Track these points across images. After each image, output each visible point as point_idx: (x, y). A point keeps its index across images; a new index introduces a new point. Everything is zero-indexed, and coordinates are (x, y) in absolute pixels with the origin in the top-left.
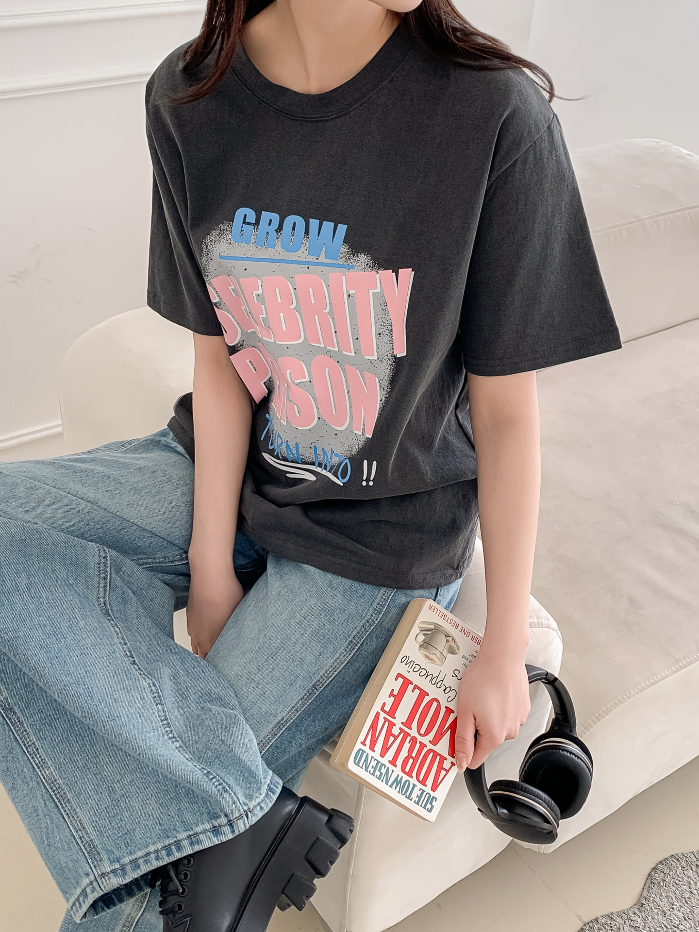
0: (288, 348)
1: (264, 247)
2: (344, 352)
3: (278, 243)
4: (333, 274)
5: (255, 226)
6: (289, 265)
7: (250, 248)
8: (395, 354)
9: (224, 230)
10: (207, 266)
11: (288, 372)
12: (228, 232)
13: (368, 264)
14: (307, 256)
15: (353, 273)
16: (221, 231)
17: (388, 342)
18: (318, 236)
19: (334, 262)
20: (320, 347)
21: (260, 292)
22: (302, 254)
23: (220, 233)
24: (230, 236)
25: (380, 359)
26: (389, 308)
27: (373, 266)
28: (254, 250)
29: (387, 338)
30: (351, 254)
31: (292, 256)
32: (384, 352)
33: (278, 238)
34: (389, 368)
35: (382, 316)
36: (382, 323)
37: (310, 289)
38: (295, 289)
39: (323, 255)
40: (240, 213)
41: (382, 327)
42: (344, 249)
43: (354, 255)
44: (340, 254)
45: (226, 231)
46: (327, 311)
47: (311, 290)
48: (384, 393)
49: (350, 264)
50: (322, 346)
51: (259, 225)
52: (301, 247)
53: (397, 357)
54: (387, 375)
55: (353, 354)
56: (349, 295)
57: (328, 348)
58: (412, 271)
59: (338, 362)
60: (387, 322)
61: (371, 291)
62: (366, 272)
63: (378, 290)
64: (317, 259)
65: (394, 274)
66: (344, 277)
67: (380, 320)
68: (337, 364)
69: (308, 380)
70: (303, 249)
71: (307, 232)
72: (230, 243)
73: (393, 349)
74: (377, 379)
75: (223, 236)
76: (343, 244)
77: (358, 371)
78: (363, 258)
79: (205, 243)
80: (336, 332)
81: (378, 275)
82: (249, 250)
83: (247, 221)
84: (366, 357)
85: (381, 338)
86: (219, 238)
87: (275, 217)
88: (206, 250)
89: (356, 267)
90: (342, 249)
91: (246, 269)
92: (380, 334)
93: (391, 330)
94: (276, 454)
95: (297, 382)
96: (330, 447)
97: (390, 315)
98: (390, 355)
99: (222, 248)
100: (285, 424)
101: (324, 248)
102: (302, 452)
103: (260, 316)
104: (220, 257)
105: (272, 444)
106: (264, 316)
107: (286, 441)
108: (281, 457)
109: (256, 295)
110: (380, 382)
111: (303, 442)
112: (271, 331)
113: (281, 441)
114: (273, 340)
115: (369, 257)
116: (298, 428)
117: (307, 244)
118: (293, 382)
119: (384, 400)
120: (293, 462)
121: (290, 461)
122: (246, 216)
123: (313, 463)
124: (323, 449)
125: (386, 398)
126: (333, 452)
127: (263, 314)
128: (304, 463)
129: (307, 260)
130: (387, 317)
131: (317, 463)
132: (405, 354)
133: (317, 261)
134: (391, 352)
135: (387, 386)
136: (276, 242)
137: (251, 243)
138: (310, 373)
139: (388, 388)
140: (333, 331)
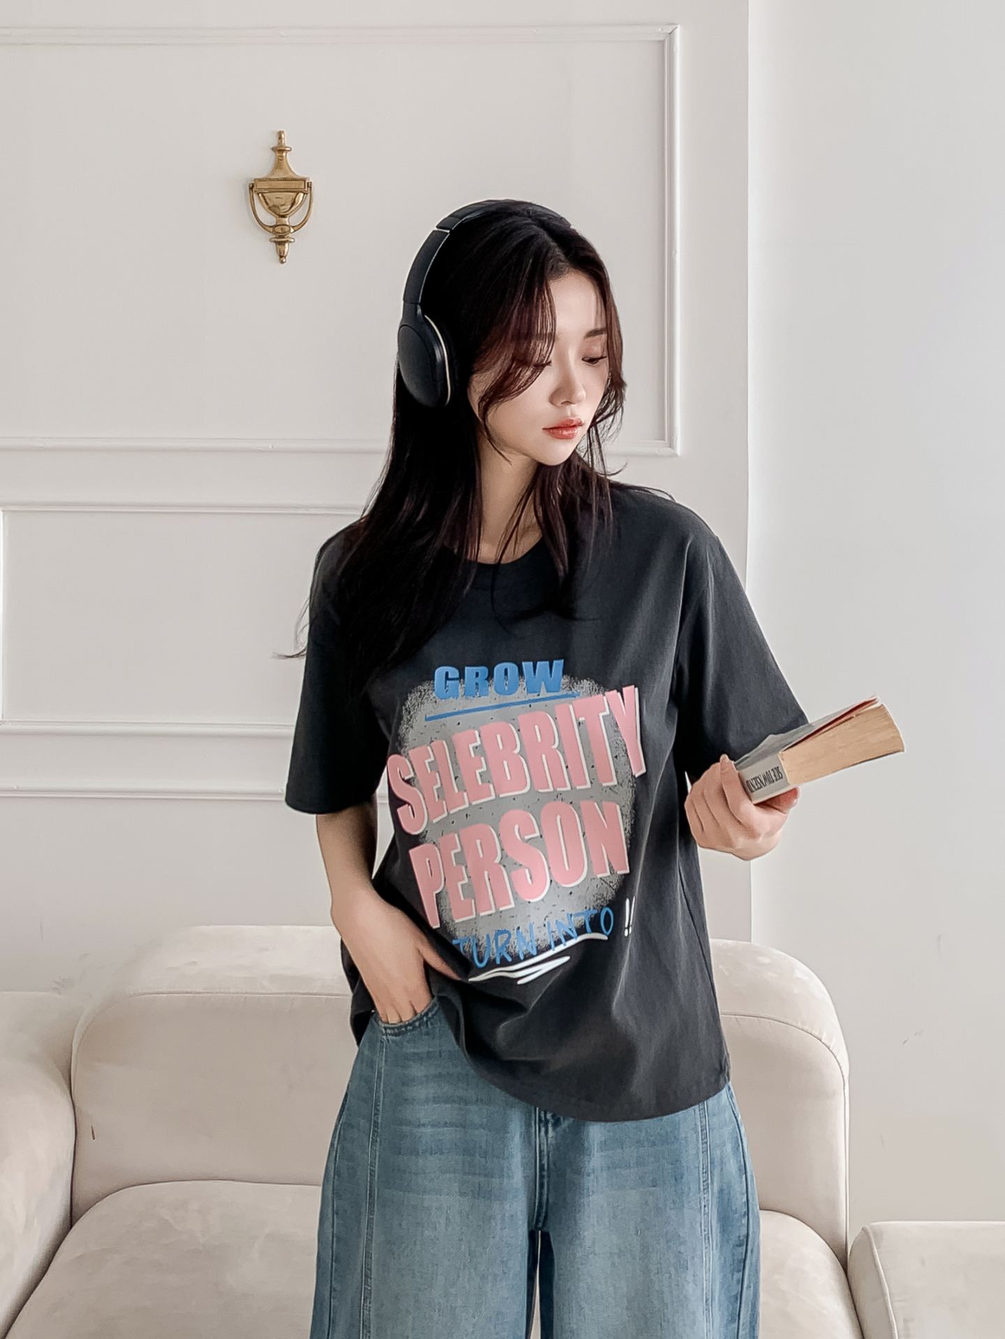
0: (514, 799)
1: (477, 697)
2: (578, 788)
3: (492, 689)
4: (559, 706)
5: (460, 681)
6: (509, 707)
7: (460, 701)
8: (633, 774)
9: (425, 690)
10: (407, 735)
11: (516, 827)
12: (430, 692)
13: (593, 689)
14: (526, 696)
15: (579, 701)
16: (422, 692)
17: (626, 764)
18: (535, 674)
19: (557, 694)
20: (549, 793)
21: (478, 743)
22: (521, 694)
23: (421, 694)
24: (434, 695)
25: (620, 783)
26: (620, 729)
27: (598, 689)
28: (465, 702)
29: (623, 760)
30: (575, 682)
31: (510, 699)
32: (623, 775)
33: (489, 686)
34: (630, 791)
35: (615, 738)
36: (616, 745)
38: (519, 730)
39: (543, 689)
40: (440, 672)
41: (617, 749)
42: (565, 680)
43: (577, 682)
44: (562, 686)
45: (428, 690)
46: (555, 746)
47: (536, 728)
48: (628, 820)
49: (575, 692)
50: (551, 789)
51: (464, 678)
52: (518, 688)
53: (636, 776)
54: (629, 799)
55: (589, 785)
57: (558, 789)
58: (634, 687)
59: (571, 803)
60: (621, 743)
61: (601, 715)
62: (593, 697)
63: (607, 712)
64: (538, 695)
65: (619, 694)
66: (571, 707)
67: (614, 742)
68: (570, 806)
69: (539, 834)
70: (520, 689)
71: (521, 673)
72: (436, 701)
73: (631, 769)
74: (618, 807)
75: (426, 696)
76: (563, 676)
77: (596, 804)
78: (586, 684)
79: (406, 709)
80: (567, 767)
81: (605, 698)
82: (459, 703)
83: (450, 676)
84: (605, 784)
85: (619, 761)
86: (421, 699)
87: (483, 670)
88: (408, 717)
89: (581, 694)
90: (562, 680)
91: (459, 724)
92: (616, 757)
93: (626, 750)
94: (498, 962)
95: (527, 837)
96: (565, 913)
97: (623, 735)
98: (630, 777)
99: (427, 709)
100: (513, 905)
101: (543, 683)
102: (537, 934)
103: (478, 772)
104: (427, 719)
105: (481, 961)
106: (484, 769)
107: (516, 928)
108: (510, 959)
109: (473, 748)
110: (621, 810)
111: (536, 919)
112: (491, 786)
113: (506, 935)
114: (493, 797)
115: (593, 682)
116: (531, 901)
117: (525, 683)
118: (522, 839)
119: (629, 828)
120: (526, 959)
121: (522, 958)
122: (447, 674)
123: (549, 948)
124: (557, 921)
125: (632, 824)
126: (571, 915)
127: (482, 767)
128: (540, 952)
129: (527, 699)
130: (620, 738)
131: (553, 945)
132: (645, 770)
133: (539, 697)
134: (630, 773)
135: (630, 812)
136: (490, 689)
137: (460, 695)
138: (539, 826)
139: (631, 814)
140: (564, 768)
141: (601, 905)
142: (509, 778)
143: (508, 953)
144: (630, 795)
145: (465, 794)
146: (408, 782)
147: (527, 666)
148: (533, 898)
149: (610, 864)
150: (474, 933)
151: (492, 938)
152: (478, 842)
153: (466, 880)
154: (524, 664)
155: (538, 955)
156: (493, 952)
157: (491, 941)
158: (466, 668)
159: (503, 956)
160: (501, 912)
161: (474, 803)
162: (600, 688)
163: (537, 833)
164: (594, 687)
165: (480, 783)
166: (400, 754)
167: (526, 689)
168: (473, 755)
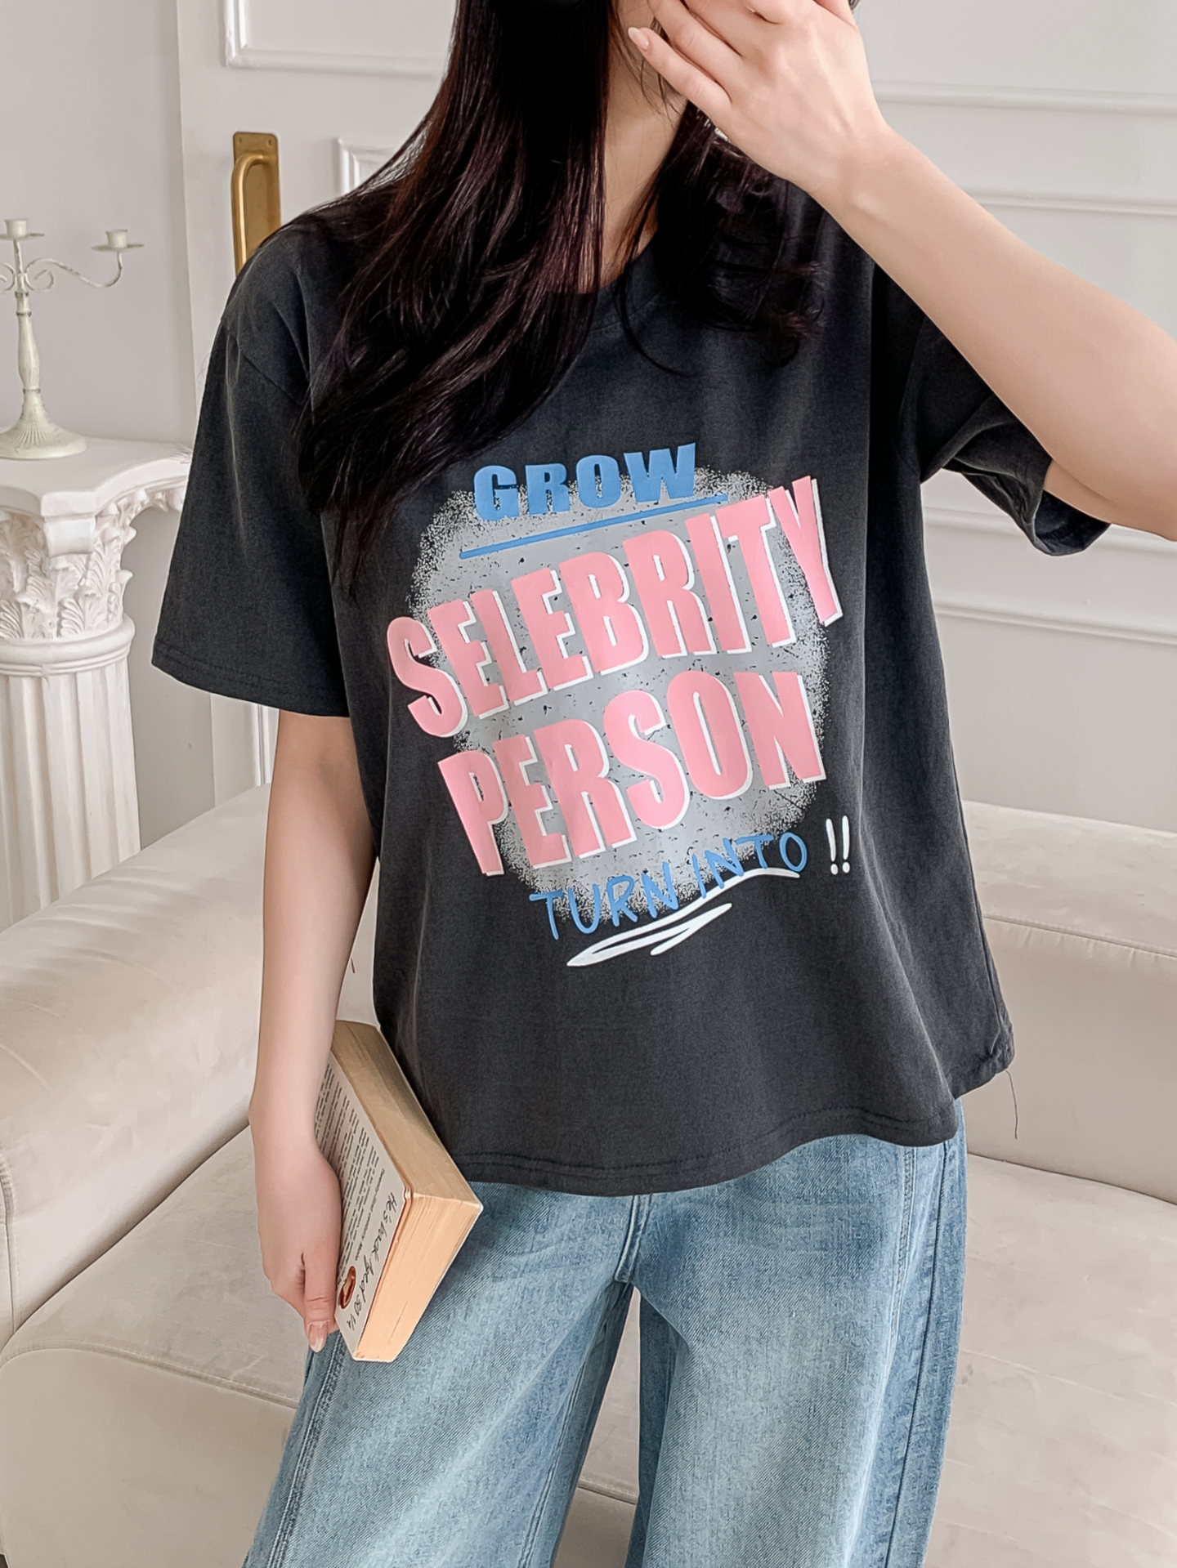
0: (625, 675)
1: (549, 513)
2: (729, 652)
3: (574, 499)
4: (692, 519)
5: (518, 489)
6: (606, 527)
7: (521, 523)
8: (821, 622)
9: (458, 506)
10: (425, 584)
11: (631, 718)
12: (468, 509)
13: (748, 487)
14: (635, 506)
15: (725, 509)
16: (455, 510)
17: (807, 605)
18: (647, 471)
19: (687, 499)
20: (679, 659)
21: (558, 591)
22: (626, 503)
23: (454, 515)
24: (475, 514)
25: (801, 639)
26: (794, 550)
27: (759, 487)
28: (531, 523)
29: (802, 600)
30: (716, 478)
31: (608, 512)
32: (804, 625)
33: (572, 494)
34: (819, 650)
35: (787, 566)
36: (789, 577)
37: (654, 557)
38: (627, 565)
39: (663, 494)
40: (482, 476)
41: (791, 584)
42: (701, 476)
43: (721, 478)
44: (695, 486)
45: (464, 506)
46: (688, 587)
47: (656, 559)
48: (817, 697)
49: (719, 494)
50: (684, 653)
51: (525, 484)
52: (620, 494)
53: (826, 624)
54: (818, 663)
55: (748, 648)
57: (696, 653)
58: (812, 478)
59: (718, 674)
60: (796, 573)
61: (763, 529)
62: (749, 499)
63: (773, 524)
64: (656, 504)
65: (787, 492)
66: (713, 519)
67: (786, 573)
68: (715, 678)
69: (665, 725)
70: (624, 496)
71: (623, 470)
72: (479, 525)
73: (816, 614)
74: (800, 678)
75: (461, 517)
76: (696, 471)
77: (761, 677)
78: (735, 479)
79: (426, 538)
80: (710, 620)
81: (768, 500)
82: (523, 526)
83: (500, 483)
84: (775, 645)
85: (795, 602)
86: (455, 523)
87: (556, 469)
88: (429, 551)
89: (729, 497)
90: (696, 477)
92: (791, 596)
93: (806, 585)
94: (616, 923)
95: (648, 732)
96: (721, 838)
97: (798, 561)
98: (815, 627)
99: (465, 538)
100: (634, 838)
101: (663, 485)
102: (677, 877)
103: (560, 638)
104: (463, 555)
105: (587, 924)
106: (572, 632)
107: (641, 872)
108: (634, 919)
109: (549, 598)
110: (805, 682)
111: (675, 855)
112: (585, 659)
113: (625, 885)
114: (590, 675)
115: (747, 475)
116: (662, 828)
117: (631, 487)
118: (641, 734)
119: (820, 709)
120: (661, 915)
121: (654, 915)
122: (495, 478)
123: (697, 895)
124: (706, 852)
125: (824, 704)
126: (731, 841)
127: (568, 630)
128: (683, 903)
129: (636, 511)
130: (794, 565)
131: (703, 890)
132: (839, 614)
133: (657, 507)
134: (815, 621)
135: (821, 684)
136: (571, 500)
137: (521, 514)
138: (665, 711)
139: (823, 687)
140: (705, 619)
141: (778, 830)
142: (614, 643)
143: (631, 909)
144: (817, 656)
145: (539, 674)
146: (424, 661)
147: (633, 458)
148: (665, 824)
149: (789, 769)
150: (570, 884)
151: (602, 888)
152: (568, 747)
153: (550, 807)
154: (626, 456)
155: (680, 908)
156: (607, 907)
157: (602, 894)
158: (527, 467)
159: (624, 915)
160: (615, 850)
161: (556, 688)
162: (761, 484)
163: (663, 724)
164: (749, 484)
165: (566, 656)
166: (411, 616)
167: (633, 494)
168: (550, 611)
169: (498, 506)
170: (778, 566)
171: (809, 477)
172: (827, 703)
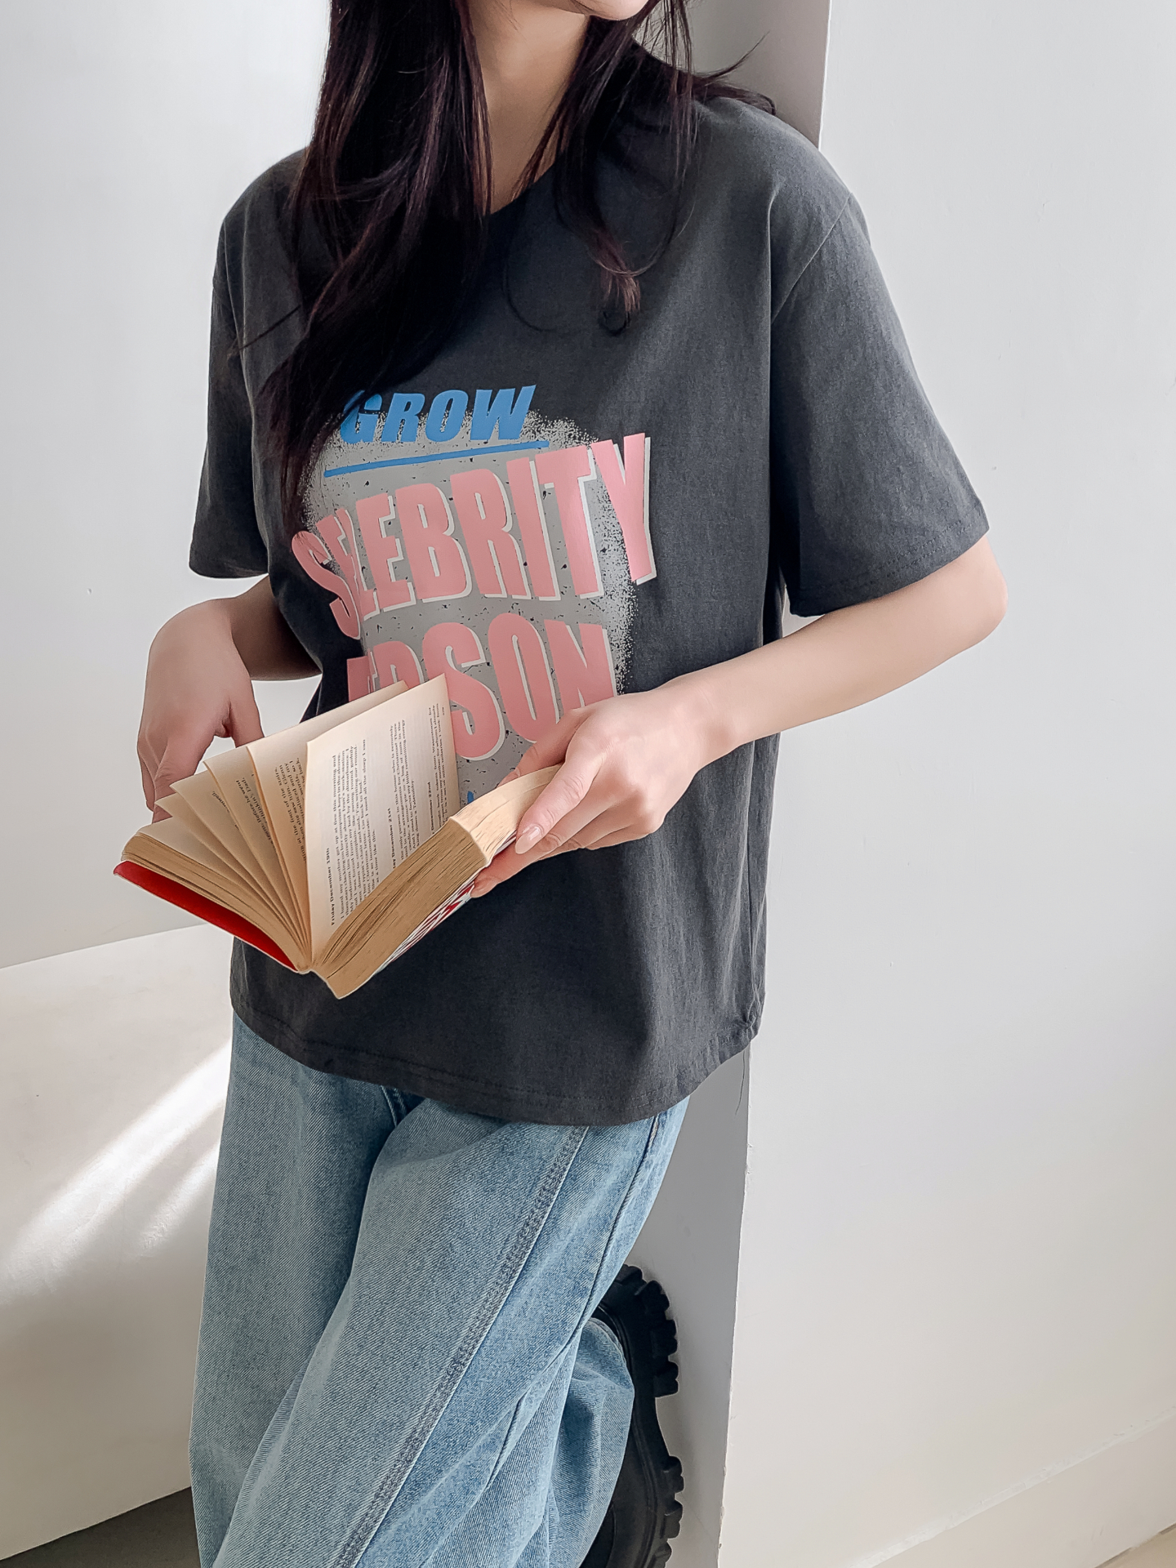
0: (445, 606)
1: (397, 441)
2: (541, 599)
3: (421, 432)
4: (513, 462)
5: (381, 414)
6: (440, 461)
7: (373, 448)
8: (633, 580)
11: (449, 649)
13: (570, 435)
14: (469, 443)
15: (545, 454)
17: (620, 561)
18: (489, 410)
19: (512, 442)
21: (392, 516)
22: (462, 440)
24: (339, 437)
25: (609, 593)
26: (614, 505)
27: (580, 437)
28: (381, 449)
29: (615, 556)
30: (541, 424)
31: (446, 447)
32: (614, 580)
33: (421, 425)
34: (626, 606)
35: (603, 519)
36: (606, 532)
37: (476, 494)
38: (451, 499)
39: (495, 435)
41: (606, 538)
42: (530, 420)
43: (547, 423)
44: (523, 429)
46: (507, 529)
47: (478, 496)
48: (621, 653)
49: (541, 439)
50: (504, 595)
51: (388, 412)
52: (459, 430)
53: (638, 584)
54: (624, 619)
55: (558, 597)
56: (545, 493)
57: (514, 597)
58: (646, 436)
60: (614, 529)
61: (582, 480)
62: (570, 448)
63: (593, 476)
64: (485, 443)
65: (616, 445)
66: (532, 464)
67: (602, 527)
68: (530, 624)
69: (485, 661)
70: (462, 432)
71: (470, 407)
72: (340, 446)
73: (629, 572)
74: (605, 632)
76: (528, 412)
78: (562, 427)
80: (525, 564)
81: (591, 451)
82: (372, 451)
83: (366, 410)
84: (583, 597)
85: (607, 556)
87: (418, 399)
89: (551, 443)
90: (526, 419)
92: (604, 550)
93: (623, 542)
95: (467, 664)
97: (617, 517)
98: (625, 583)
99: (329, 458)
101: (496, 425)
103: (391, 561)
104: (325, 475)
106: (401, 558)
109: (385, 523)
110: (609, 636)
112: (410, 585)
114: (413, 602)
115: (573, 424)
116: (471, 759)
117: (471, 423)
118: (458, 667)
119: (622, 665)
122: (364, 403)
125: (627, 660)
127: (397, 555)
129: (469, 448)
130: (612, 520)
132: (653, 575)
133: (486, 446)
134: (626, 578)
135: (625, 640)
136: (418, 432)
137: (374, 439)
138: (486, 649)
139: (627, 643)
140: (521, 564)
142: (437, 574)
144: (624, 612)
146: (326, 567)
147: (483, 395)
152: (392, 667)
158: (395, 395)
161: (386, 610)
162: (583, 435)
163: (483, 660)
164: (572, 432)
165: (394, 580)
166: (306, 529)
167: (470, 432)
168: (384, 536)
169: (358, 429)
170: (594, 519)
171: (643, 434)
172: (630, 659)
